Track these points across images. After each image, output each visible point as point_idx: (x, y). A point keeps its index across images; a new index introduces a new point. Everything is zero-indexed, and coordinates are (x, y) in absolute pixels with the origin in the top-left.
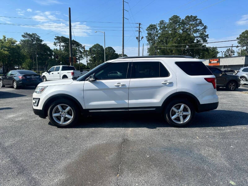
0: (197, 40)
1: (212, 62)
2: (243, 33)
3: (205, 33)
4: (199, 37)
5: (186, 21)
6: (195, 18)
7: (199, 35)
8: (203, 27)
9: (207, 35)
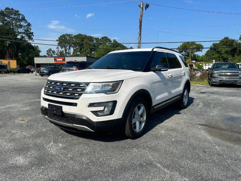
0: (22, 36)
1: (57, 60)
2: (61, 36)
3: (30, 30)
4: (24, 33)
5: (6, 13)
6: (17, 13)
7: (23, 31)
8: (27, 24)
9: (32, 33)
